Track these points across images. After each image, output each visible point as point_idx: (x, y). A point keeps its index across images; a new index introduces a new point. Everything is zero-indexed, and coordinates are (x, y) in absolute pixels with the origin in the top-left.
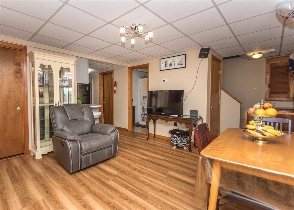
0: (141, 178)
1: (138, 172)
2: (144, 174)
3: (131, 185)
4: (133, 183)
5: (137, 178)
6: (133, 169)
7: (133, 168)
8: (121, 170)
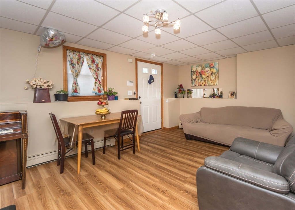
0: (157, 180)
1: (159, 188)
2: (153, 185)
3: (168, 173)
4: (166, 175)
5: (162, 180)
6: (166, 192)
7: (167, 194)
8: (182, 191)
